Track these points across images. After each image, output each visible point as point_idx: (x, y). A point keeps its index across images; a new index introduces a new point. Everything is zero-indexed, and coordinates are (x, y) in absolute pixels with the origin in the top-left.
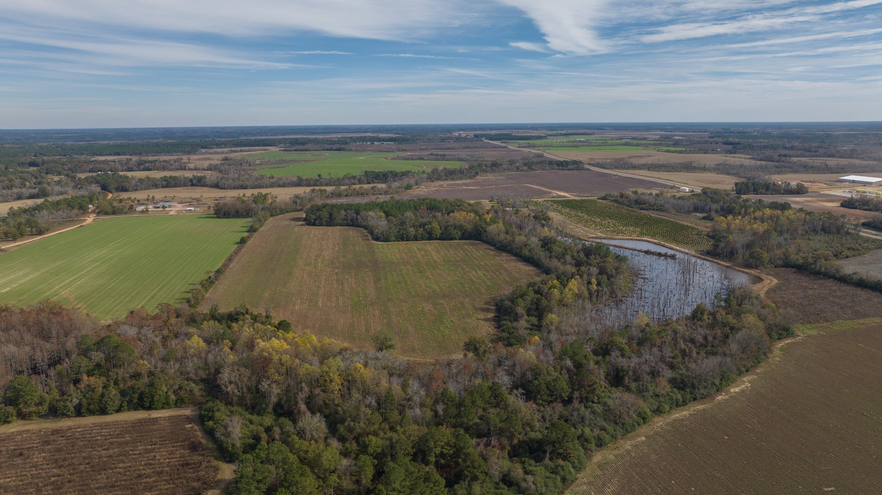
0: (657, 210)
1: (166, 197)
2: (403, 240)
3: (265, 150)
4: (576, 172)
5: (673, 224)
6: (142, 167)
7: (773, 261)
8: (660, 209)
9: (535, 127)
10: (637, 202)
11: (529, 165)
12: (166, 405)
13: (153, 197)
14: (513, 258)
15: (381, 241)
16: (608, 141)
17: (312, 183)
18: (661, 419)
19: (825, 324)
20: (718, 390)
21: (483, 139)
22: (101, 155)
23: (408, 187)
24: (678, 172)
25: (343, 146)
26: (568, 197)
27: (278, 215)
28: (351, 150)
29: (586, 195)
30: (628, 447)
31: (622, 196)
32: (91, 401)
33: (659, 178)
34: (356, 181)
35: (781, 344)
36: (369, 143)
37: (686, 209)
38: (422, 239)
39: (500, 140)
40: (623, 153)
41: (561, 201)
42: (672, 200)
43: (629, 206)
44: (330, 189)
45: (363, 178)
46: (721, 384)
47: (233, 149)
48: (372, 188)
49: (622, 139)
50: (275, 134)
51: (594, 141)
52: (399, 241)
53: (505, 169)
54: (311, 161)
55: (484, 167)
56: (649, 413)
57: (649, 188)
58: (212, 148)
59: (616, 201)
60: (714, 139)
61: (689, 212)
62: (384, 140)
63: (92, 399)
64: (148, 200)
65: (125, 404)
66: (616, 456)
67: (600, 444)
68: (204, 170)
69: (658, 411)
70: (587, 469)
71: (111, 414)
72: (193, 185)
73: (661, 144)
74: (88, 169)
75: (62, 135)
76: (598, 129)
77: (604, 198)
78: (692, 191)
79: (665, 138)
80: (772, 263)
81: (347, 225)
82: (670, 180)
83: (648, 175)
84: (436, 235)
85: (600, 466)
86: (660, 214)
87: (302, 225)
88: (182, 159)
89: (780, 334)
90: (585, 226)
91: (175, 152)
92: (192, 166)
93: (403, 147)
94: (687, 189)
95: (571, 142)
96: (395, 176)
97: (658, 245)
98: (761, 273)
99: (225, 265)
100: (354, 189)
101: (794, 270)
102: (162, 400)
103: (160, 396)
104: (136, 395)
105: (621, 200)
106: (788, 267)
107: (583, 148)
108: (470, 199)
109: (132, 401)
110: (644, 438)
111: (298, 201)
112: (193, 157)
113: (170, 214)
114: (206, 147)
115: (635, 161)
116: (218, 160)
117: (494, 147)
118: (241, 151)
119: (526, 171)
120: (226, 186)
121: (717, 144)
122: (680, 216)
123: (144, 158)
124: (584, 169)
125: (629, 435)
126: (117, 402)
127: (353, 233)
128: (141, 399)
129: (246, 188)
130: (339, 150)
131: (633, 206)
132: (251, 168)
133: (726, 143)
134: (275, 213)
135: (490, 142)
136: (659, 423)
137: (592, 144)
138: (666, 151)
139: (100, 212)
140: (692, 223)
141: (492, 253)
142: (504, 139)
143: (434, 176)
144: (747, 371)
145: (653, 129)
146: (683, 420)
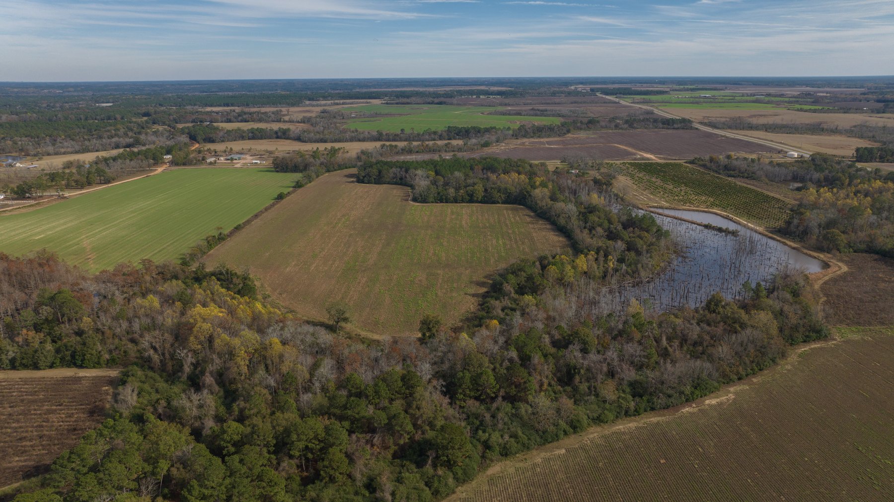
0: (747, 178)
1: (243, 149)
2: (442, 202)
3: (368, 103)
4: (680, 132)
5: (757, 194)
6: (240, 118)
7: (852, 245)
8: (750, 176)
9: (663, 81)
10: (726, 168)
11: (631, 122)
12: (97, 364)
13: (231, 149)
14: (548, 226)
15: (418, 202)
16: (736, 98)
17: (391, 137)
18: (599, 429)
19: (878, 328)
20: (687, 400)
21: (598, 94)
22: (211, 106)
23: (486, 145)
24: (801, 134)
25: (448, 100)
26: (652, 160)
27: (335, 170)
28: (452, 104)
29: (674, 158)
30: (538, 460)
31: (712, 160)
32: (25, 356)
33: (772, 141)
34: (436, 137)
35: (804, 349)
36: (474, 97)
37: (783, 178)
38: (463, 201)
39: (616, 95)
40: (744, 111)
41: (641, 164)
42: (769, 168)
43: (716, 172)
44: (401, 144)
45: (445, 134)
46: (692, 393)
47: (336, 101)
48: (446, 145)
49: (754, 95)
50: (389, 87)
51: (721, 97)
52: (437, 203)
53: (602, 127)
54: (404, 115)
55: (579, 125)
56: (585, 421)
57: (752, 152)
58: (318, 100)
59: (704, 166)
60: (866, 96)
61: (785, 181)
62: (492, 93)
63: (25, 354)
64: (225, 151)
65: (58, 361)
66: (517, 470)
67: (505, 453)
68: (298, 122)
69: (598, 420)
70: (474, 483)
71: (44, 369)
72: (278, 137)
73: (798, 101)
74: (191, 120)
75: (193, 86)
76: (734, 84)
77: (692, 162)
78: (802, 157)
79: (806, 95)
80: (850, 247)
81: (396, 183)
82: (781, 143)
83: (762, 137)
84: (478, 198)
85: (491, 481)
86: (748, 182)
87: (353, 182)
88: (281, 111)
89: (807, 336)
90: (652, 193)
91: (280, 104)
92: (287, 118)
93: (507, 101)
94: (796, 155)
95: (695, 98)
96: (478, 131)
97: (726, 218)
98: (832, 258)
99: (248, 222)
100: (427, 145)
101: (876, 257)
102: (94, 359)
103: (92, 355)
104: (68, 353)
105: (712, 165)
106: (870, 253)
107: (704, 105)
108: (535, 159)
109: (64, 358)
110: (563, 451)
111: (363, 157)
112: (292, 109)
113: (236, 166)
114: (312, 99)
115: (754, 121)
116: (317, 112)
117: (604, 103)
118: (343, 104)
119: (626, 129)
120: (307, 139)
121: (868, 101)
122: (772, 185)
123: (247, 110)
124: (692, 128)
125: (548, 446)
126: (49, 359)
127: (396, 192)
128: (73, 356)
129: (325, 141)
130: (440, 103)
131: (721, 171)
132: (343, 121)
133: (879, 101)
134: (332, 169)
135: (604, 96)
136: (593, 434)
137: (720, 100)
138: (798, 110)
139: (174, 163)
140: (780, 195)
141: (528, 219)
142: (620, 93)
143: (522, 132)
144: (740, 379)
145: (798, 85)
146: (624, 433)
